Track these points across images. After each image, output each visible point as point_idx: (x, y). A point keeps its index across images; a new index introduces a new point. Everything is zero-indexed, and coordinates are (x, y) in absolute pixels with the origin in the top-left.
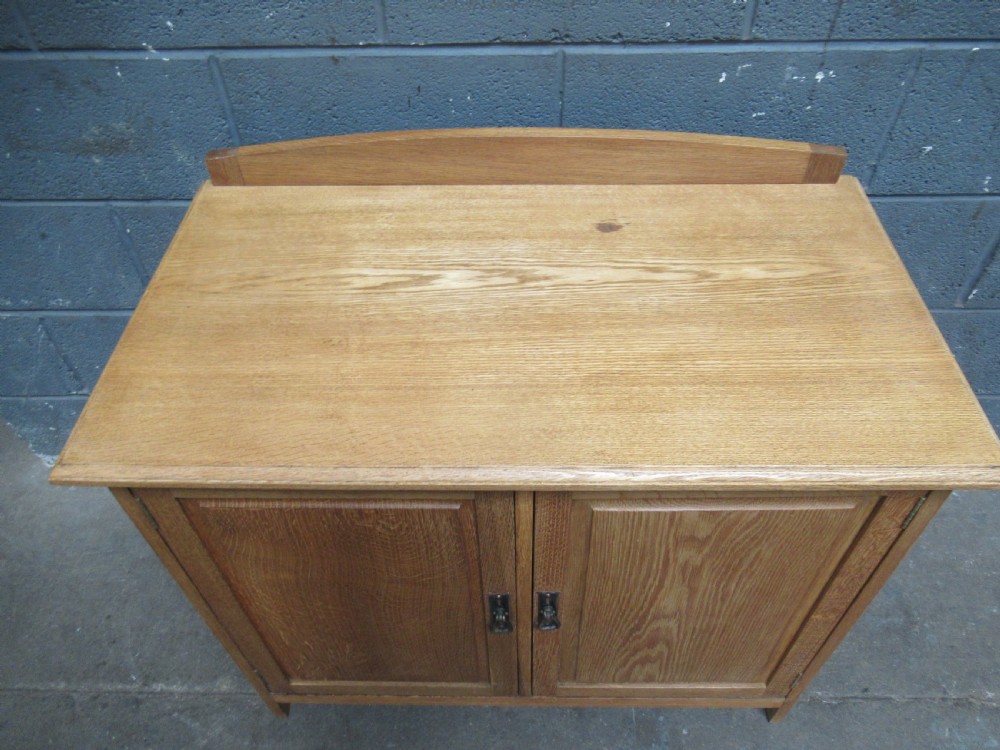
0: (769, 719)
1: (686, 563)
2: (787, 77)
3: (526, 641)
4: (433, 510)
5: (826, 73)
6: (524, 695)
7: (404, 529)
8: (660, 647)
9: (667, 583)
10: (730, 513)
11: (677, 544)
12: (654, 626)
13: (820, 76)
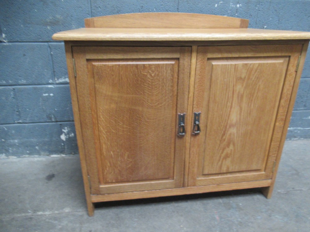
0: (266, 196)
1: (239, 92)
2: (231, 6)
3: (188, 145)
4: (166, 64)
5: (239, 5)
6: (185, 187)
7: (156, 75)
8: (231, 147)
9: (233, 105)
10: (251, 64)
11: (236, 80)
12: (229, 132)
13: (238, 6)
